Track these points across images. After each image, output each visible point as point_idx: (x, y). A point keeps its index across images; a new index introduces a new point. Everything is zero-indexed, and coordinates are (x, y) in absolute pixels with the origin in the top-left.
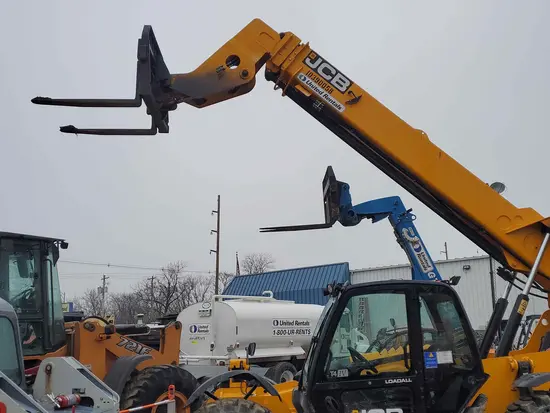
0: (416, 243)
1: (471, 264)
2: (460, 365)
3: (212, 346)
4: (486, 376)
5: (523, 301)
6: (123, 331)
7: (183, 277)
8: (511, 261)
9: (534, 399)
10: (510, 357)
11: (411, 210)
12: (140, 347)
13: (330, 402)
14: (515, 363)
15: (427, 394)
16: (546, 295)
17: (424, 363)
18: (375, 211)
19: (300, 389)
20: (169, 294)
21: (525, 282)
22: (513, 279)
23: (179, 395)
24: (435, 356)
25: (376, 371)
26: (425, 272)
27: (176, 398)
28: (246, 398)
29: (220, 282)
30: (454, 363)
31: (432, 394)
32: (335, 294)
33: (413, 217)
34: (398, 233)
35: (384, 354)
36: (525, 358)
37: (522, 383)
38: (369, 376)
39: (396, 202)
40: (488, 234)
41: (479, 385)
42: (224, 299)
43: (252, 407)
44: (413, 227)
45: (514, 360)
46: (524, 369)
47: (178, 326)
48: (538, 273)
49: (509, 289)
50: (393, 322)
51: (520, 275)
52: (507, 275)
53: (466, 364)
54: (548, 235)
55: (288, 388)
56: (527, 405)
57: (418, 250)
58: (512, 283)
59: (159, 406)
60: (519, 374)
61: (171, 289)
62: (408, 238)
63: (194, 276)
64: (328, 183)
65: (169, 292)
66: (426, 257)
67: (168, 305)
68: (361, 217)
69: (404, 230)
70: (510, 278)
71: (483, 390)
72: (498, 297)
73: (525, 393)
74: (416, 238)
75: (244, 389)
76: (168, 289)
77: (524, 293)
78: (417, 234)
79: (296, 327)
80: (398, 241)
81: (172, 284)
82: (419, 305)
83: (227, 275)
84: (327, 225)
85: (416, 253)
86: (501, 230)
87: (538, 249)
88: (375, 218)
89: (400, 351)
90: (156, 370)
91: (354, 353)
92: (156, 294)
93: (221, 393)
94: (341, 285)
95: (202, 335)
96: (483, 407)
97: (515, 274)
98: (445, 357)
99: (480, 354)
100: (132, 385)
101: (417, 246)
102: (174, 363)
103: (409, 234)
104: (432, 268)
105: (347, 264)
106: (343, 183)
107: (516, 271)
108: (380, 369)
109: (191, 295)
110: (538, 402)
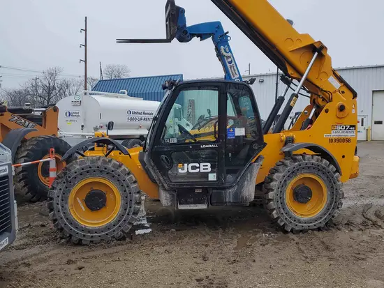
0: (229, 57)
1: (265, 78)
2: (250, 138)
3: (83, 126)
4: (265, 144)
5: (294, 98)
6: (13, 111)
7: (60, 79)
8: (290, 71)
9: (292, 158)
10: (281, 134)
11: (228, 33)
12: (27, 123)
13: (164, 159)
14: (284, 138)
15: (227, 155)
16: (309, 95)
17: (226, 136)
18: (203, 32)
19: (144, 151)
20: (50, 91)
21: (297, 86)
22: (290, 84)
23: (57, 156)
24: (234, 131)
25: (195, 140)
26: (233, 78)
27: (55, 157)
28: (106, 156)
29: (88, 85)
30: (246, 136)
31: (230, 154)
32: (170, 88)
33: (229, 38)
34: (217, 49)
35: (202, 131)
36: (291, 134)
37: (287, 149)
38: (190, 143)
39: (218, 26)
40: (278, 51)
41: (260, 149)
42: (90, 94)
43: (110, 161)
44: (228, 45)
45: (283, 136)
46: (289, 141)
47: (56, 110)
48: (307, 79)
49: (287, 90)
50: (209, 111)
51: (294, 81)
52: (287, 80)
53: (253, 137)
54: (316, 54)
55: (135, 152)
56: (288, 162)
57: (230, 63)
58: (289, 87)
59: (44, 162)
60: (286, 144)
61: (51, 88)
62: (224, 53)
63: (68, 79)
64: (169, 8)
65: (50, 90)
66: (235, 67)
67: (49, 99)
68: (193, 35)
69: (222, 47)
70: (288, 83)
71: (263, 153)
72: (279, 95)
73: (288, 155)
74: (229, 54)
75: (105, 152)
76: (49, 88)
77: (296, 92)
78: (230, 51)
79: (143, 116)
80: (218, 56)
81: (51, 84)
82: (227, 99)
83: (94, 80)
84: (168, 40)
85: (228, 65)
86: (286, 48)
87: (308, 63)
88: (203, 37)
89: (212, 129)
90: (41, 139)
91: (181, 128)
92: (40, 91)
93: (88, 153)
94: (175, 81)
95: (75, 118)
96: (261, 163)
97: (292, 80)
98: (240, 132)
99: (263, 132)
100: (23, 149)
101: (230, 60)
102: (54, 135)
103: (225, 50)
104: (238, 76)
105: (182, 76)
106: (180, 8)
107: (293, 78)
108: (198, 139)
109: (66, 93)
110: (295, 160)
